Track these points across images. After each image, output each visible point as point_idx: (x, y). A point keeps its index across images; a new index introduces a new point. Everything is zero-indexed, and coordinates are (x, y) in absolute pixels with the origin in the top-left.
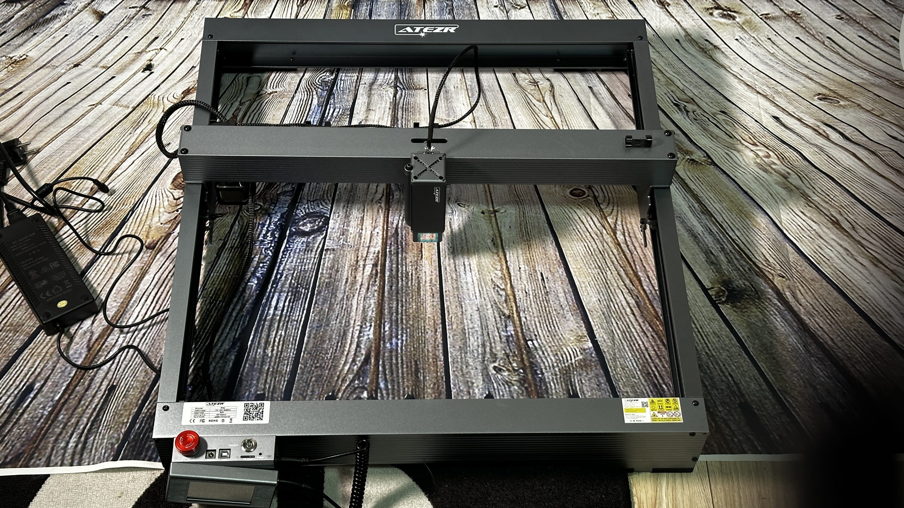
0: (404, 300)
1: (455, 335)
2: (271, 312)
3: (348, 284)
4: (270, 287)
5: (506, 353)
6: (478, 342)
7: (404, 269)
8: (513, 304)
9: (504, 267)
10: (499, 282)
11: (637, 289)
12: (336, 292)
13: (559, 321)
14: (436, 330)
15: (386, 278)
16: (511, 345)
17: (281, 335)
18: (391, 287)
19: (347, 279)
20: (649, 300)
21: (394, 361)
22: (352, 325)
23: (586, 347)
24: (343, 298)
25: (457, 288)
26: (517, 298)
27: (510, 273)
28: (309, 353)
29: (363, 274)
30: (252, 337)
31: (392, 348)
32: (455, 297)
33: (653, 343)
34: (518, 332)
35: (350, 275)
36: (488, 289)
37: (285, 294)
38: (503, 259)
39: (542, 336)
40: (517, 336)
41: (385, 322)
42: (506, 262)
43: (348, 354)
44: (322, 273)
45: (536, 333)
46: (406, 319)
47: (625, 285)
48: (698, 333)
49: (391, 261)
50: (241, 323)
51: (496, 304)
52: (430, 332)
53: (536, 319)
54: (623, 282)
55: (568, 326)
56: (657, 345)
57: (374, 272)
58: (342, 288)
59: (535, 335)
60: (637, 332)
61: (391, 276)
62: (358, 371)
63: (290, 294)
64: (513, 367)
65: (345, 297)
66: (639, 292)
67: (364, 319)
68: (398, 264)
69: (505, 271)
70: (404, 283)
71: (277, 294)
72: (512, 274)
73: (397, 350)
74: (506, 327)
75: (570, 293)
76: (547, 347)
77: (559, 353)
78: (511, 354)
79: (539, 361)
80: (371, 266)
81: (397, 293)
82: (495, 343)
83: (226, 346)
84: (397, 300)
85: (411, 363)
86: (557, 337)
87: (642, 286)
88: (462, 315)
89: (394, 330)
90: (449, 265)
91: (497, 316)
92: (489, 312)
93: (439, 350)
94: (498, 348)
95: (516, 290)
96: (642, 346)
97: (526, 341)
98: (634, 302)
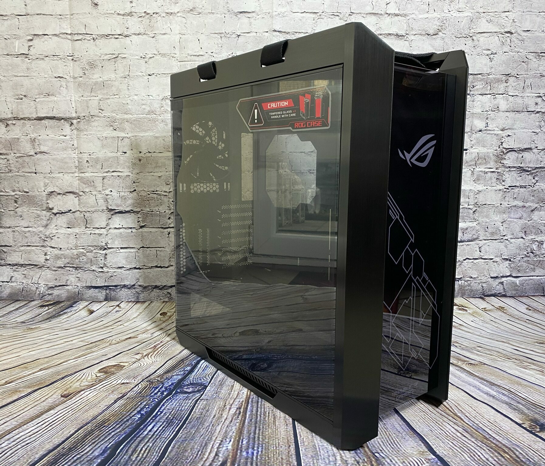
0: (261, 427)
1: (306, 449)
2: (146, 433)
3: (215, 418)
4: (149, 419)
7: (263, 410)
11: (460, 422)
12: (204, 422)
13: (400, 441)
14: (290, 446)
15: (247, 416)
16: (359, 455)
17: (148, 446)
18: (251, 420)
19: (215, 415)
20: (474, 429)
22: (214, 440)
23: (430, 458)
28: (170, 459)
29: (228, 413)
30: (122, 447)
31: (247, 456)
33: (492, 455)
35: (217, 413)
37: (161, 423)
39: (387, 451)
41: (243, 439)
43: (206, 460)
44: (195, 412)
46: (262, 438)
47: (450, 420)
48: (529, 449)
49: (252, 406)
52: (283, 447)
53: (379, 440)
54: (447, 418)
55: (409, 445)
56: (496, 456)
57: (238, 412)
58: (210, 420)
59: (381, 450)
61: (251, 414)
63: (164, 423)
65: (211, 425)
66: (463, 424)
67: (225, 437)
68: (257, 408)
70: (262, 418)
71: (154, 423)
73: (252, 458)
75: (404, 425)
76: (393, 457)
77: (406, 461)
80: (236, 409)
81: (256, 423)
82: (344, 454)
83: (96, 454)
84: (256, 427)
86: (400, 451)
89: (251, 444)
93: (292, 458)
94: (348, 457)
97: (373, 453)
98: (462, 429)
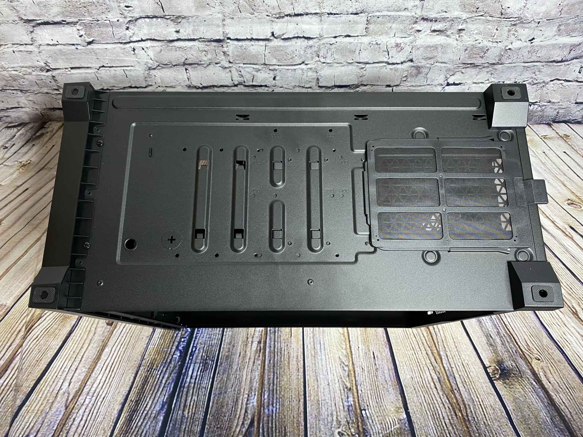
0: (278, 373)
1: (312, 405)
2: (188, 380)
3: (241, 358)
4: (188, 359)
5: (347, 421)
6: (328, 412)
7: (279, 345)
8: (353, 379)
9: (348, 347)
10: (344, 359)
11: (439, 366)
12: (232, 365)
13: (384, 394)
14: (300, 400)
15: (267, 353)
16: (351, 414)
17: (194, 400)
18: (270, 361)
19: (240, 353)
20: (447, 376)
21: (270, 425)
22: (242, 393)
23: (402, 418)
24: (237, 370)
25: (315, 363)
26: (356, 373)
27: (351, 352)
28: (213, 416)
30: (175, 401)
31: (269, 414)
32: (313, 372)
33: (449, 414)
34: (355, 402)
35: (242, 349)
36: (336, 365)
37: (198, 365)
38: (347, 339)
39: (372, 406)
40: (355, 406)
41: (265, 391)
42: (350, 341)
43: (239, 417)
44: (223, 348)
45: (368, 404)
46: (279, 390)
47: (431, 363)
48: (479, 406)
49: (270, 339)
50: (168, 389)
51: (341, 378)
52: (295, 401)
53: (369, 392)
54: (430, 360)
55: (390, 399)
56: (451, 415)
57: (259, 348)
58: (237, 360)
59: (368, 406)
60: (438, 403)
61: (270, 352)
62: (245, 433)
63: (201, 365)
64: (351, 432)
65: (238, 369)
66: (440, 368)
67: (251, 389)
68: (275, 341)
69: (348, 350)
70: (279, 358)
71: (192, 365)
72: (353, 353)
73: (272, 416)
74: (348, 398)
75: (392, 370)
76: (375, 417)
77: (383, 422)
78: (351, 422)
79: (370, 428)
80: (257, 342)
81: (274, 366)
82: (340, 411)
83: (158, 408)
84: (274, 372)
85: (282, 429)
86: (382, 408)
87: (442, 364)
88: (318, 388)
89: (271, 399)
90: (310, 343)
91: (342, 389)
92: (336, 385)
93: (301, 417)
94: (342, 416)
95: (355, 366)
96: (441, 415)
97: (361, 410)
98: (436, 378)
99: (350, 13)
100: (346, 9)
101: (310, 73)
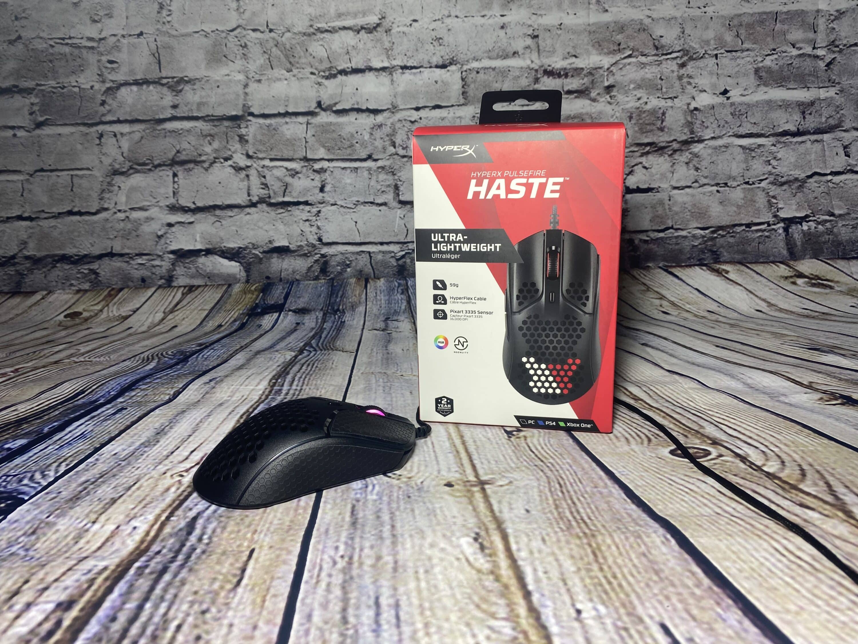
99: (434, 64)
100: (426, 58)
101: (382, 176)
